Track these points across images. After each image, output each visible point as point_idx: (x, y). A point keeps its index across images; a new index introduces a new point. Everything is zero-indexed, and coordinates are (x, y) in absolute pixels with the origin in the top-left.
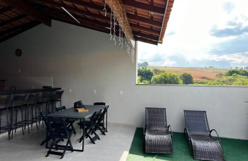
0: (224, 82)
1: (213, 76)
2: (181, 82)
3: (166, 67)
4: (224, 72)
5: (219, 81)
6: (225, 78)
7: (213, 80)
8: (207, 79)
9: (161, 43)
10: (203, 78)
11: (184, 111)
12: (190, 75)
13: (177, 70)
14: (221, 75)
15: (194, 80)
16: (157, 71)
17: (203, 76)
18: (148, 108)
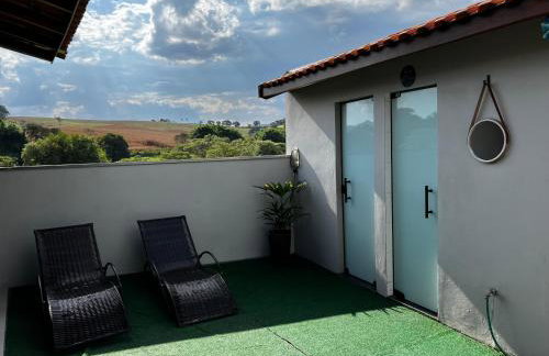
0: (190, 150)
1: (169, 139)
2: (102, 154)
3: (59, 119)
4: (189, 131)
5: (181, 148)
6: (192, 143)
7: (171, 148)
8: (157, 145)
9: (63, 57)
10: (150, 143)
11: (139, 222)
12: (120, 138)
13: (91, 126)
14: (184, 136)
15: (132, 148)
16: (36, 130)
17: (150, 138)
18: (42, 232)
